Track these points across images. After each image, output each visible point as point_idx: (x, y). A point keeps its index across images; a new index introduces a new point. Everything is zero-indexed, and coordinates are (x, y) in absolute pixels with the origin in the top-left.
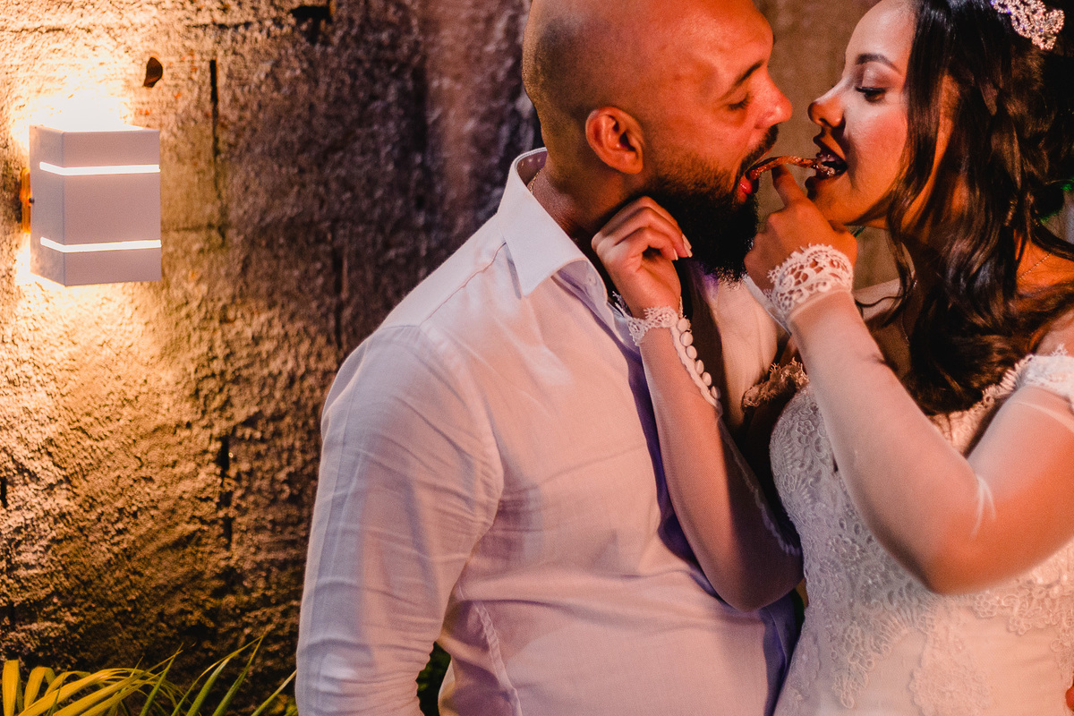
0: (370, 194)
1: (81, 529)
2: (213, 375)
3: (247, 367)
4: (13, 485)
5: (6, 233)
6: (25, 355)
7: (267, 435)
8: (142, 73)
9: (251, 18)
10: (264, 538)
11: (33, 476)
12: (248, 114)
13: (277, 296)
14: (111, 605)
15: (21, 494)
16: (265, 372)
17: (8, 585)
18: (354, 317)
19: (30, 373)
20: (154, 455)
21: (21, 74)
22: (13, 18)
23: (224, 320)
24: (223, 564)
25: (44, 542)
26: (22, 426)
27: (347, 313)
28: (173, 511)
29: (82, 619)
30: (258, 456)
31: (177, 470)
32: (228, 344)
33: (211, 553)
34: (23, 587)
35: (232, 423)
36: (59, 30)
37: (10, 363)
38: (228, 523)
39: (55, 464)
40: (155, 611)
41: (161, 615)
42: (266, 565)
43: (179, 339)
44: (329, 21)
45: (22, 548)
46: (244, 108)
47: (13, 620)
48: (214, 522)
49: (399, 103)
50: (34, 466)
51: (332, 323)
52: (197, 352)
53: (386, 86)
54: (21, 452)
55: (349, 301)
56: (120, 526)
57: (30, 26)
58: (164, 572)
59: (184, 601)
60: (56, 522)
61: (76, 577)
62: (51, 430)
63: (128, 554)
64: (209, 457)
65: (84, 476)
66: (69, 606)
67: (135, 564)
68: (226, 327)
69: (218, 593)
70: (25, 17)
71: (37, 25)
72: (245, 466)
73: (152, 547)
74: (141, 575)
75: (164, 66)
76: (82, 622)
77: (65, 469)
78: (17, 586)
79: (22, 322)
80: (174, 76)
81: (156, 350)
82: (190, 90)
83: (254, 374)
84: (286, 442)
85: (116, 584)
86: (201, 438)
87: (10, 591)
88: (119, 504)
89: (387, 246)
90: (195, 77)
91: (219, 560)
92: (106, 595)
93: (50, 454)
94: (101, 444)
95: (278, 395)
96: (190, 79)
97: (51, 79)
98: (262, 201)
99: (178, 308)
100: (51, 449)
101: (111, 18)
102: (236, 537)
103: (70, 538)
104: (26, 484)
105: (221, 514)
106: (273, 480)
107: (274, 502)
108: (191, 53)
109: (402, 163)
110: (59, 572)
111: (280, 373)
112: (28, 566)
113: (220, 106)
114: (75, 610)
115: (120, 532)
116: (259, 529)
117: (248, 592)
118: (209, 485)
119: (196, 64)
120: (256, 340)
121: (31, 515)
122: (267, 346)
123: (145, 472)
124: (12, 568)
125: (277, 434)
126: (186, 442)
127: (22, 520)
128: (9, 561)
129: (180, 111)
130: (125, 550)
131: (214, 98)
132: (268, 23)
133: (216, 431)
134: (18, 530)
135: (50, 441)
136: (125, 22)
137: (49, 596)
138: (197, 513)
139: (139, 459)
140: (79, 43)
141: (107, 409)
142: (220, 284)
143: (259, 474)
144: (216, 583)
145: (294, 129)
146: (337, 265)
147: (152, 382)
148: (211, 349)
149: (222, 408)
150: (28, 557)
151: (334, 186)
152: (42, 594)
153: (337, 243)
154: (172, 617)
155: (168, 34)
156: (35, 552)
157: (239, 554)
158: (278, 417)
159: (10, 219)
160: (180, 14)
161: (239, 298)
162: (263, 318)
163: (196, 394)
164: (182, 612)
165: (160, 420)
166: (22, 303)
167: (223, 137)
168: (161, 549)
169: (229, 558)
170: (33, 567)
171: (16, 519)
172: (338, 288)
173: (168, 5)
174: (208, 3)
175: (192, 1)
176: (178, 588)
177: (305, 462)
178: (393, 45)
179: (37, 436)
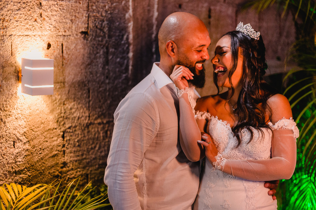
0: (96, 75)
1: (31, 153)
2: (61, 117)
3: (69, 115)
4: (16, 143)
5: (15, 83)
6: (19, 112)
7: (73, 131)
8: (46, 46)
9: (71, 34)
10: (72, 155)
11: (21, 140)
12: (70, 56)
13: (76, 99)
14: (38, 171)
15: (18, 145)
16: (73, 116)
17: (15, 166)
18: (93, 104)
19: (21, 116)
20: (48, 136)
21: (19, 46)
22: (18, 33)
23: (64, 104)
24: (63, 161)
25: (23, 156)
26: (19, 129)
27: (91, 103)
28: (52, 149)
29: (31, 174)
30: (71, 136)
31: (53, 139)
32: (65, 110)
33: (60, 158)
34: (18, 167)
35: (65, 128)
36: (28, 35)
37: (16, 114)
38: (64, 151)
39: (26, 138)
40: (48, 172)
41: (49, 173)
42: (72, 161)
43: (54, 109)
44: (88, 35)
45: (18, 157)
46: (69, 55)
47: (16, 174)
48: (61, 151)
49: (103, 54)
50: (21, 138)
51: (88, 105)
52: (58, 112)
53: (100, 50)
54: (18, 135)
55: (91, 100)
56: (40, 152)
57: (22, 34)
58: (50, 163)
59: (54, 169)
60: (26, 151)
61: (30, 164)
62: (25, 130)
63: (42, 159)
64: (60, 136)
65: (32, 141)
66: (29, 171)
67: (44, 161)
68: (64, 106)
69: (62, 168)
70: (20, 32)
71: (23, 34)
72: (68, 138)
73: (47, 157)
74: (45, 163)
75: (51, 45)
76: (31, 175)
77: (28, 139)
78: (17, 166)
79: (19, 104)
80: (54, 47)
81: (49, 111)
82: (57, 50)
83: (70, 117)
84: (77, 133)
85: (39, 166)
86: (59, 132)
87: (15, 167)
88: (40, 147)
89: (100, 87)
90: (58, 47)
91: (62, 160)
92: (37, 168)
93: (25, 135)
94: (36, 133)
95: (76, 121)
96: (57, 48)
97: (26, 47)
98: (73, 77)
99: (54, 101)
100: (25, 134)
101: (40, 33)
102: (66, 154)
103: (29, 155)
104: (19, 142)
105: (63, 149)
106: (74, 141)
107: (74, 146)
108: (57, 42)
109: (104, 68)
110: (26, 163)
111: (76, 116)
112: (19, 162)
113: (64, 54)
115: (40, 154)
116: (71, 153)
117: (68, 167)
118: (60, 143)
119: (59, 44)
120: (71, 109)
121: (20, 150)
122: (73, 110)
123: (46, 140)
124: (16, 162)
125: (75, 131)
126: (55, 133)
127: (18, 151)
128: (15, 161)
129: (55, 55)
130: (41, 158)
131: (62, 52)
132: (75, 35)
133: (62, 130)
134: (17, 153)
135: (25, 132)
136: (43, 34)
137: (24, 169)
138: (58, 149)
139: (45, 137)
140: (33, 39)
141: (38, 125)
142: (63, 96)
143: (71, 140)
144: (62, 165)
145: (80, 60)
146: (89, 92)
147: (48, 119)
148: (61, 111)
149: (63, 125)
150: (19, 160)
151: (88, 73)
152: (23, 168)
153: (89, 87)
154: (52, 173)
155: (52, 37)
156: (21, 158)
157: (67, 159)
158: (75, 127)
159: (16, 80)
160: (55, 32)
161: (67, 99)
162: (73, 104)
163: (58, 121)
164: (54, 172)
165: (49, 127)
166: (19, 100)
167: (64, 61)
168: (49, 158)
170: (21, 162)
171: (17, 151)
172: (89, 97)
173: (52, 30)
174: (61, 30)
175: (58, 29)
176: (53, 166)
177: (81, 137)
178: (102, 41)
179: (22, 131)
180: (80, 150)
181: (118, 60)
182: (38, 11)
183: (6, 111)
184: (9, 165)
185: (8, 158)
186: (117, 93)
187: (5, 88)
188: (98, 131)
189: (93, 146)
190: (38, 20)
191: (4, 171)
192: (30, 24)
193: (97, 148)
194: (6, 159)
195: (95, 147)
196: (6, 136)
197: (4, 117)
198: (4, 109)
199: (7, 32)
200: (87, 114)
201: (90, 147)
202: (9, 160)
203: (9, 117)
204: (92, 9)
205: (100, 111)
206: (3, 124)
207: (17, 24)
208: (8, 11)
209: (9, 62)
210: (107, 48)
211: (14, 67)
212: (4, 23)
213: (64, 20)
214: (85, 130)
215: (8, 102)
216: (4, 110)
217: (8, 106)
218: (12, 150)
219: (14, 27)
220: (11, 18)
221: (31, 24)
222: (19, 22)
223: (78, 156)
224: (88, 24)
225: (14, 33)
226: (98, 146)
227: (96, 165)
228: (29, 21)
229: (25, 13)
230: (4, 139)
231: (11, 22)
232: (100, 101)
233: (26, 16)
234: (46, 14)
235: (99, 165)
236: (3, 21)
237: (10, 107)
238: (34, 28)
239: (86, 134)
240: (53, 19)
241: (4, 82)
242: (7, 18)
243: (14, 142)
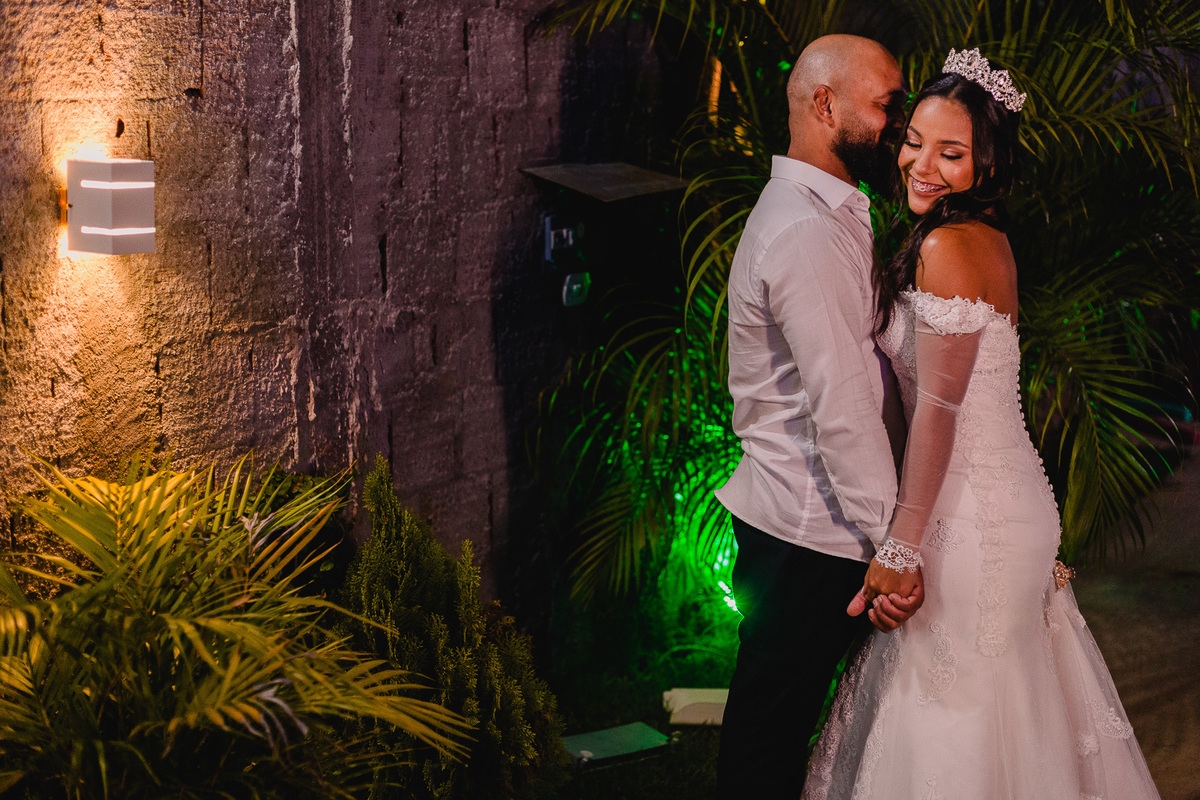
0: (223, 206)
1: (91, 410)
2: (152, 315)
3: (167, 310)
4: (58, 383)
5: (52, 227)
6: (63, 302)
7: (178, 353)
8: (114, 127)
9: (166, 96)
10: (177, 416)
11: (67, 376)
12: (165, 154)
13: (180, 267)
14: (107, 457)
15: (62, 388)
16: (176, 313)
17: (57, 445)
18: (218, 280)
19: (66, 314)
20: (124, 365)
21: (58, 128)
22: (54, 94)
23: (157, 282)
24: (159, 432)
25: (73, 418)
26: (62, 346)
27: (214, 277)
28: (134, 399)
30: (174, 366)
31: (136, 374)
32: (158, 296)
33: (153, 425)
34: (64, 446)
35: (161, 345)
36: (75, 101)
37: (56, 307)
38: (161, 405)
39: (78, 370)
42: (179, 433)
43: (135, 293)
44: (202, 97)
45: (63, 421)
46: (163, 150)
48: (154, 406)
49: (237, 149)
50: (68, 371)
51: (207, 284)
52: (144, 301)
53: (230, 138)
54: (62, 362)
55: (214, 269)
56: (109, 408)
57: (62, 98)
58: (131, 437)
60: (79, 405)
61: (90, 440)
62: (76, 349)
63: (114, 426)
64: (151, 365)
65: (92, 377)
66: (86, 458)
67: (117, 432)
68: (157, 286)
69: (157, 450)
70: (60, 93)
71: (65, 98)
72: (168, 372)
73: (125, 421)
74: (120, 439)
75: (125, 125)
77: (83, 373)
78: (61, 445)
79: (61, 281)
80: (131, 131)
81: (125, 300)
82: (138, 139)
83: (171, 315)
84: (186, 357)
85: (108, 444)
86: (147, 355)
87: (58, 448)
88: (109, 395)
89: (233, 237)
91: (156, 431)
92: (104, 451)
93: (75, 363)
94: (99, 358)
95: (182, 328)
96: (138, 132)
97: (72, 132)
98: (173, 208)
99: (134, 274)
100: (76, 360)
102: (164, 415)
103: (86, 416)
104: (64, 382)
106: (182, 381)
107: (182, 393)
108: (138, 117)
109: (239, 185)
110: (81, 437)
111: (183, 314)
112: (67, 433)
113: (152, 149)
114: (89, 460)
115: (110, 412)
116: (175, 411)
118: (151, 383)
119: (140, 124)
120: (172, 294)
121: (67, 401)
122: (177, 298)
123: (121, 375)
124: (59, 434)
125: (182, 352)
126: (140, 357)
127: (62, 404)
128: (57, 430)
129: (133, 153)
130: (112, 423)
131: (149, 145)
132: (174, 98)
133: (154, 349)
134: (61, 411)
135: (76, 355)
136: (107, 97)
137: (77, 452)
138: (146, 401)
139: (118, 367)
140: (86, 110)
141: (102, 335)
142: (154, 259)
143: (175, 377)
144: (157, 444)
145: (187, 164)
146: (209, 248)
147: (123, 319)
148: (150, 299)
149: (156, 336)
150: (66, 428)
151: (207, 199)
152: (74, 450)
153: (209, 234)
155: (127, 105)
156: (69, 425)
157: (167, 426)
158: (182, 342)
159: (52, 217)
160: (132, 92)
161: (163, 268)
162: (174, 280)
163: (144, 327)
165: (127, 343)
166: (61, 270)
168: (129, 423)
169: (162, 428)
171: (60, 404)
172: (209, 263)
173: (127, 87)
174: (146, 85)
175: (138, 84)
176: (138, 446)
177: (197, 370)
178: (233, 114)
179: (69, 352)
180: (195, 406)
181: (270, 162)
182: (97, 36)
183: (34, 299)
184: (44, 443)
185: (41, 423)
186: (269, 251)
187: (30, 239)
188: (231, 353)
189: (223, 392)
190: (97, 61)
191: (33, 459)
192: (78, 70)
193: (231, 400)
194: (38, 426)
195: (227, 396)
196: (37, 364)
197: (31, 314)
198: (30, 294)
199: (33, 94)
200: (206, 309)
201: (216, 396)
202: (43, 428)
203: (41, 315)
204: (209, 28)
205: (235, 301)
206: (28, 334)
207: (54, 73)
208: (34, 38)
209: (38, 171)
210: (245, 131)
211: (49, 185)
212: (26, 68)
213: (151, 60)
214: (203, 350)
215: (38, 276)
216: (31, 297)
217: (39, 286)
218: (49, 401)
219: (45, 79)
220: (41, 55)
221: (82, 72)
222: (56, 66)
223: (191, 419)
224: (202, 69)
225: (45, 95)
226: (232, 394)
227: (230, 445)
228: (78, 64)
229: (68, 42)
230: (32, 373)
231: (40, 67)
232: (233, 275)
233: (70, 50)
234: (112, 44)
235: (238, 444)
236: (24, 64)
237: (43, 288)
238: (88, 80)
239: (206, 363)
240: (127, 57)
241: (28, 223)
242: (31, 57)
243: (53, 380)
